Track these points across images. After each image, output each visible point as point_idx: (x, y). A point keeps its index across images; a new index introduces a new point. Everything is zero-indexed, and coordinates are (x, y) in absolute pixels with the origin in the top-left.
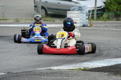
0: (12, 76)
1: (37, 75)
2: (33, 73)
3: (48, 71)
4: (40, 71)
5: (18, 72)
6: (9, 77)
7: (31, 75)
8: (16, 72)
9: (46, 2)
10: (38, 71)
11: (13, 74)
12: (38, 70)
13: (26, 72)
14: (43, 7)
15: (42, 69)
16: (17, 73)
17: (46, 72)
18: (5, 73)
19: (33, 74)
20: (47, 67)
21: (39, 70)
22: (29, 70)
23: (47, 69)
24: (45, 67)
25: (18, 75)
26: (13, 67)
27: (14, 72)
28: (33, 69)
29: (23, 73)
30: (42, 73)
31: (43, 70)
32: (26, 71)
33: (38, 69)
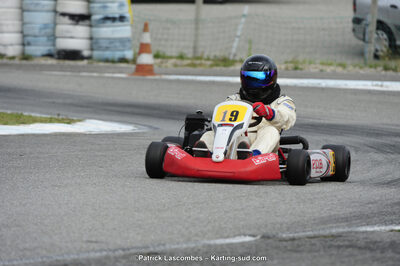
0: (277, 248)
1: (360, 248)
2: (347, 243)
3: (395, 238)
4: (371, 236)
5: (296, 235)
6: (267, 250)
7: (339, 247)
8: (291, 235)
9: (394, 7)
10: (361, 236)
11: (280, 241)
12: (363, 232)
13: (325, 237)
14: (381, 25)
15: (376, 228)
16: (293, 239)
17: (388, 240)
18: (254, 236)
19: (348, 247)
20: (392, 222)
21: (366, 232)
22: (334, 231)
23: (392, 231)
24: (386, 225)
25: (299, 246)
26: (279, 220)
27: (284, 236)
28: (346, 229)
29: (313, 241)
30: (376, 242)
31: (381, 232)
32: (322, 232)
33: (363, 229)
